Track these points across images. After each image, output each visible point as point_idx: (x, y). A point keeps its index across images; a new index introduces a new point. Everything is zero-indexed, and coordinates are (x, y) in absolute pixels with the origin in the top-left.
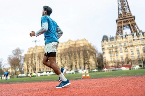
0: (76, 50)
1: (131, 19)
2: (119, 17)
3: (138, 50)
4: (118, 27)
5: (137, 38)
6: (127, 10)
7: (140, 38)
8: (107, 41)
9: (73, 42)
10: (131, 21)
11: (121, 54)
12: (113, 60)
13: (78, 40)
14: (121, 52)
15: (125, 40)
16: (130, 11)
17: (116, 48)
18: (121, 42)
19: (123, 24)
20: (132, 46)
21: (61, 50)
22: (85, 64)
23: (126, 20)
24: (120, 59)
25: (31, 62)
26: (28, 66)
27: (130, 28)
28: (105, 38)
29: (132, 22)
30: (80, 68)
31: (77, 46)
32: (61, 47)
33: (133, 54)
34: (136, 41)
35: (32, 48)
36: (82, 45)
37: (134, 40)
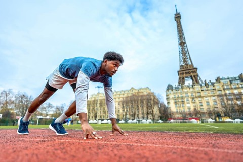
0: (140, 99)
1: (193, 70)
2: (180, 69)
3: (207, 102)
4: (180, 78)
5: (206, 89)
6: (189, 61)
7: (209, 88)
8: (172, 90)
9: (136, 90)
10: (193, 72)
11: (188, 105)
12: (179, 111)
13: (141, 89)
14: (188, 103)
15: (191, 90)
16: (192, 63)
17: (182, 98)
18: (187, 91)
19: (184, 75)
20: (200, 97)
21: (123, 98)
22: (148, 114)
23: (188, 71)
24: (187, 110)
25: (93, 109)
26: (89, 113)
27: (193, 80)
28: (170, 87)
29: (195, 74)
30: (143, 118)
31: (141, 94)
32: (123, 94)
33: (202, 106)
34: (204, 91)
35: (94, 94)
36: (145, 93)
37: (202, 90)
